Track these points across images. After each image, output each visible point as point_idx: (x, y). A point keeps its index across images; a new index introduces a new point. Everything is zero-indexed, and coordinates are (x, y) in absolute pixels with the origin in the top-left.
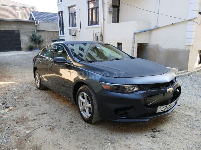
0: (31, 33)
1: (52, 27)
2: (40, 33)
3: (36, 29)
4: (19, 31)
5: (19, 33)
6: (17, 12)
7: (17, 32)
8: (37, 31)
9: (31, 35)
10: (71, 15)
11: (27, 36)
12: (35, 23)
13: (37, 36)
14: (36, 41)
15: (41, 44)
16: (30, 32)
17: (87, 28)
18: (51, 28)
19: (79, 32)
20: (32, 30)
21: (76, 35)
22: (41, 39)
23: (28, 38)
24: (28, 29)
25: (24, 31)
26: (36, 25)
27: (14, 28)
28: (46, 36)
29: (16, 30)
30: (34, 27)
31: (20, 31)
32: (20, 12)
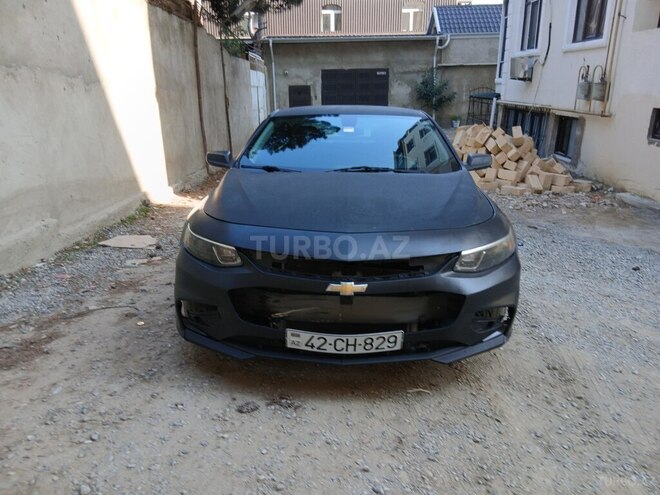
0: (421, 74)
1: (489, 53)
2: (448, 75)
3: (437, 63)
4: (387, 70)
5: (388, 75)
6: (404, 11)
7: (383, 73)
8: (439, 68)
9: (420, 80)
10: (530, 7)
11: (409, 83)
12: (437, 42)
13: (437, 82)
14: (431, 100)
15: (444, 109)
16: (418, 72)
17: (565, 52)
18: (487, 56)
19: (541, 67)
20: (424, 67)
21: (530, 80)
22: (446, 93)
23: (409, 90)
24: (413, 63)
25: (401, 70)
26: (440, 51)
27: (375, 61)
28: (465, 83)
29: (382, 66)
30: (433, 55)
31: (390, 71)
32: (411, 11)
